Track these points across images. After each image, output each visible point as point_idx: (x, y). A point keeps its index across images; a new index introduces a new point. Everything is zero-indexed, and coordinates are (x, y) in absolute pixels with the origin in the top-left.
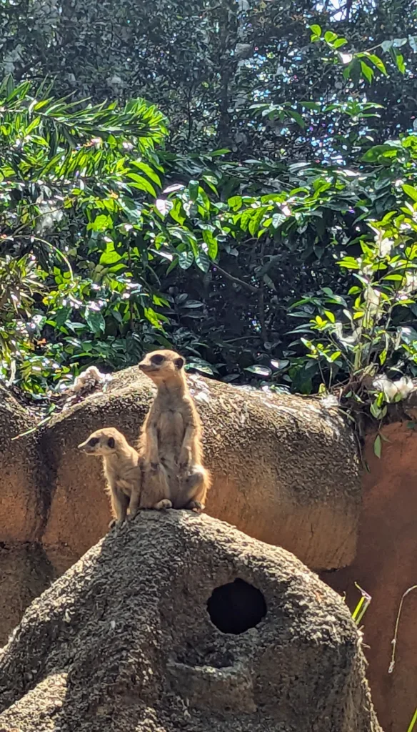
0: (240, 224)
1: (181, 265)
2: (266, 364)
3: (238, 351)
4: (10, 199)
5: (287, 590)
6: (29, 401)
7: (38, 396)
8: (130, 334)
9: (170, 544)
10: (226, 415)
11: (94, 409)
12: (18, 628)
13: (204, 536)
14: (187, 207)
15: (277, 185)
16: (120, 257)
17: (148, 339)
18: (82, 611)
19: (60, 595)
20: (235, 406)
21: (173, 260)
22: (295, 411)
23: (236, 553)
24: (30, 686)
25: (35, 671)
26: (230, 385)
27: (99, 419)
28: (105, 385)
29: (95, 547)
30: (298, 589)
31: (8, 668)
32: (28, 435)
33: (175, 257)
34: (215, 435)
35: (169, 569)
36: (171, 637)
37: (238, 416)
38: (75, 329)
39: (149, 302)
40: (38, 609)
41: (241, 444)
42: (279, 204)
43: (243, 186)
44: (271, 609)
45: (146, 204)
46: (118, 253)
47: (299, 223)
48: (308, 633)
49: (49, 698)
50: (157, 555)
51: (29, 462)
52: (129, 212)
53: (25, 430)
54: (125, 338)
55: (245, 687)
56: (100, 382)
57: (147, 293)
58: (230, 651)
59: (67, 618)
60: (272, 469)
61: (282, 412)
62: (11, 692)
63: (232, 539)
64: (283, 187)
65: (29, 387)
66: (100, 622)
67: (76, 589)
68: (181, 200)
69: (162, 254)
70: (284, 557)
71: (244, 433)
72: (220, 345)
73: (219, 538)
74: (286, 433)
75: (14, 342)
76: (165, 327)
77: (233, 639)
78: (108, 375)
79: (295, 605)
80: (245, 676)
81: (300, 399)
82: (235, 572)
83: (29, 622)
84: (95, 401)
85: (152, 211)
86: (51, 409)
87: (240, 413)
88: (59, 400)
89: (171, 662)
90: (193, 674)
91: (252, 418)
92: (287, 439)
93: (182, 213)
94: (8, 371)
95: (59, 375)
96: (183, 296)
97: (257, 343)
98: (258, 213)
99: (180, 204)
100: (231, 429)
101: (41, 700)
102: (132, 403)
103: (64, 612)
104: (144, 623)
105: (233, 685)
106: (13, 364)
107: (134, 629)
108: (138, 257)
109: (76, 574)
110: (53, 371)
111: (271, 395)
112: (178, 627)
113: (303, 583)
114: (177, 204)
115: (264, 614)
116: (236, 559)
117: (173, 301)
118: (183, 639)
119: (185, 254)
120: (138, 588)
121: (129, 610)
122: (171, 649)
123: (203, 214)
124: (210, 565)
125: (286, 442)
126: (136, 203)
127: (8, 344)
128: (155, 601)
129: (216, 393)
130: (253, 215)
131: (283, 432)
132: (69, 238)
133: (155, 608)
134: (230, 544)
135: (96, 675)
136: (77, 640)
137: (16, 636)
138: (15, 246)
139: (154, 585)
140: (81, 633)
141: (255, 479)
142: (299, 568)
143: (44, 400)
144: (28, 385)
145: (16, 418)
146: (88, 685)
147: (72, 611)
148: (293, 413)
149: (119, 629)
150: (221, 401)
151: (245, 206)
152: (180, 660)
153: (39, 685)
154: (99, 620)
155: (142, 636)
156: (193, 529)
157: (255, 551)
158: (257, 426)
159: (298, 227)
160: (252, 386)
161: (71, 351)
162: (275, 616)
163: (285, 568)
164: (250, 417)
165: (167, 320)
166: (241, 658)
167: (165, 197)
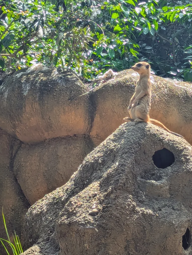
0: (167, 17)
1: (144, 33)
2: (175, 70)
3: (165, 65)
4: (81, 5)
5: (183, 153)
6: (86, 82)
7: (90, 80)
8: (124, 58)
9: (139, 135)
10: (160, 89)
11: (111, 85)
12: (81, 165)
13: (152, 132)
14: (147, 10)
15: (181, 4)
16: (121, 29)
17: (131, 60)
18: (106, 159)
19: (98, 153)
20: (163, 85)
21: (141, 30)
22: (186, 88)
23: (164, 139)
24: (86, 186)
25: (87, 181)
26: (162, 78)
27: (113, 89)
28: (115, 77)
29: (111, 135)
30: (187, 152)
31: (77, 179)
32: (86, 94)
33: (142, 30)
34: (156, 96)
35: (138, 144)
36: (139, 169)
37: (164, 89)
38: (104, 56)
39: (132, 46)
40: (89, 158)
41: (165, 100)
42: (181, 10)
43: (168, 4)
44: (176, 159)
45: (132, 9)
46: (121, 27)
47: (189, 17)
48: (190, 169)
49: (93, 191)
50: (134, 139)
51: (86, 104)
52: (125, 12)
53: (85, 92)
54: (122, 60)
55: (166, 188)
56: (113, 75)
57: (131, 43)
58: (160, 175)
59: (100, 161)
60: (177, 109)
61: (181, 88)
62: (78, 188)
63: (162, 133)
64: (183, 4)
65: (87, 77)
66: (112, 163)
67: (103, 150)
68: (145, 8)
69: (137, 28)
70: (182, 141)
71: (166, 96)
72: (158, 63)
73: (157, 133)
74: (182, 96)
75: (81, 60)
76: (138, 56)
77: (162, 170)
78: (116, 73)
79: (186, 158)
80: (166, 184)
81: (188, 84)
82: (163, 146)
83: (86, 162)
84: (111, 82)
85: (133, 12)
86: (95, 85)
87: (165, 88)
88: (97, 82)
89: (139, 178)
90: (147, 183)
91: (170, 90)
92: (183, 98)
93: (145, 13)
94: (78, 71)
95: (98, 73)
96: (145, 44)
97: (171, 63)
98: (173, 13)
99: (144, 9)
100: (162, 94)
101: (90, 191)
102: (125, 83)
103: (99, 159)
104: (129, 164)
105: (161, 187)
106: (81, 68)
107: (125, 166)
108: (128, 29)
109: (104, 145)
110: (95, 71)
111: (177, 82)
112: (141, 165)
113: (188, 150)
114: (143, 9)
115: (174, 161)
116: (164, 141)
117: (141, 46)
118: (143, 170)
119: (146, 28)
120: (127, 151)
121: (123, 159)
122: (139, 173)
123: (153, 13)
124: (154, 143)
125: (182, 99)
126: (128, 9)
127: (79, 60)
128: (133, 156)
129: (157, 81)
130: (172, 14)
131: (181, 95)
132: (102, 21)
133: (133, 158)
134: (162, 135)
135: (110, 182)
136: (104, 170)
137: (81, 168)
138: (82, 23)
139: (133, 149)
140: (105, 167)
141: (170, 113)
142: (187, 145)
143: (92, 82)
144: (86, 76)
145: (81, 88)
146: (107, 186)
147: (102, 159)
148: (185, 88)
149: (119, 166)
150: (158, 83)
151: (169, 10)
152: (142, 178)
153: (89, 186)
154: (112, 162)
155: (128, 168)
156: (148, 129)
157: (171, 138)
158: (171, 93)
159: (188, 19)
160: (170, 78)
161: (102, 64)
162: (178, 162)
163: (182, 144)
164: (169, 89)
165: (138, 53)
166: (164, 178)
167: (139, 6)
